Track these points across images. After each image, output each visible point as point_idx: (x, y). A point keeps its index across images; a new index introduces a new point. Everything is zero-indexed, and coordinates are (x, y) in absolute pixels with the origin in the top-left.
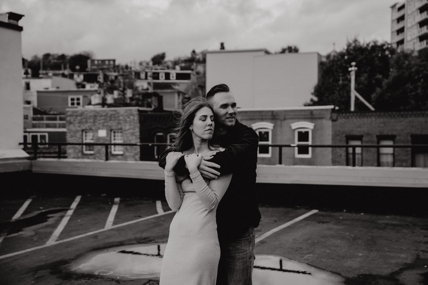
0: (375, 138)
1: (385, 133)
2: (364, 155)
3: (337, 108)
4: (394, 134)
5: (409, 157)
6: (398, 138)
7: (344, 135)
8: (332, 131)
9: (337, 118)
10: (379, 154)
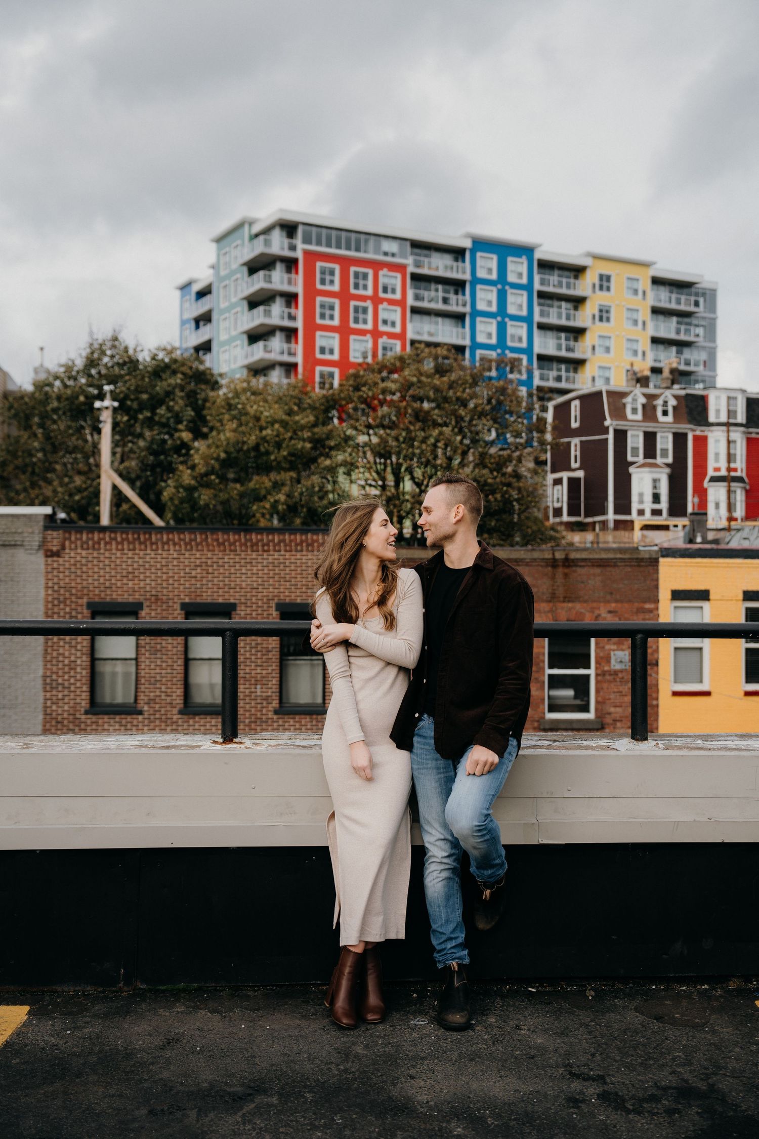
0: (179, 611)
1: (207, 597)
2: (145, 662)
3: (62, 515)
4: (232, 601)
5: (274, 667)
6: (241, 611)
7: (85, 600)
8: (47, 588)
9: (63, 547)
10: (187, 661)
